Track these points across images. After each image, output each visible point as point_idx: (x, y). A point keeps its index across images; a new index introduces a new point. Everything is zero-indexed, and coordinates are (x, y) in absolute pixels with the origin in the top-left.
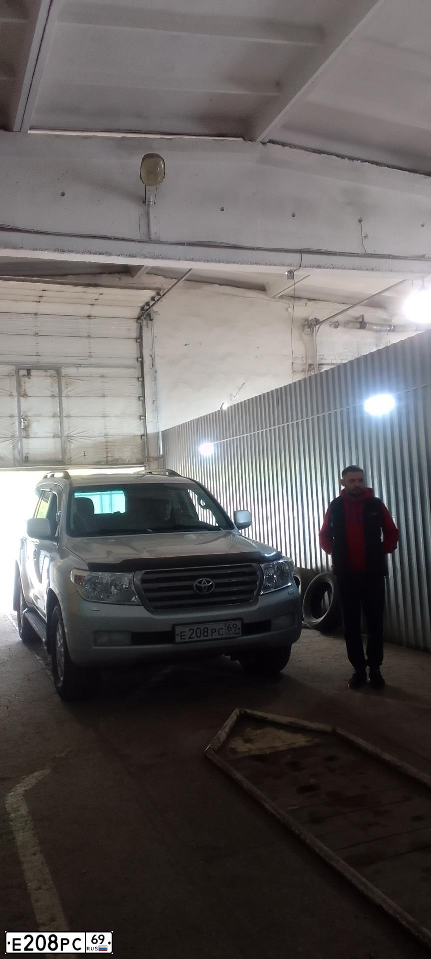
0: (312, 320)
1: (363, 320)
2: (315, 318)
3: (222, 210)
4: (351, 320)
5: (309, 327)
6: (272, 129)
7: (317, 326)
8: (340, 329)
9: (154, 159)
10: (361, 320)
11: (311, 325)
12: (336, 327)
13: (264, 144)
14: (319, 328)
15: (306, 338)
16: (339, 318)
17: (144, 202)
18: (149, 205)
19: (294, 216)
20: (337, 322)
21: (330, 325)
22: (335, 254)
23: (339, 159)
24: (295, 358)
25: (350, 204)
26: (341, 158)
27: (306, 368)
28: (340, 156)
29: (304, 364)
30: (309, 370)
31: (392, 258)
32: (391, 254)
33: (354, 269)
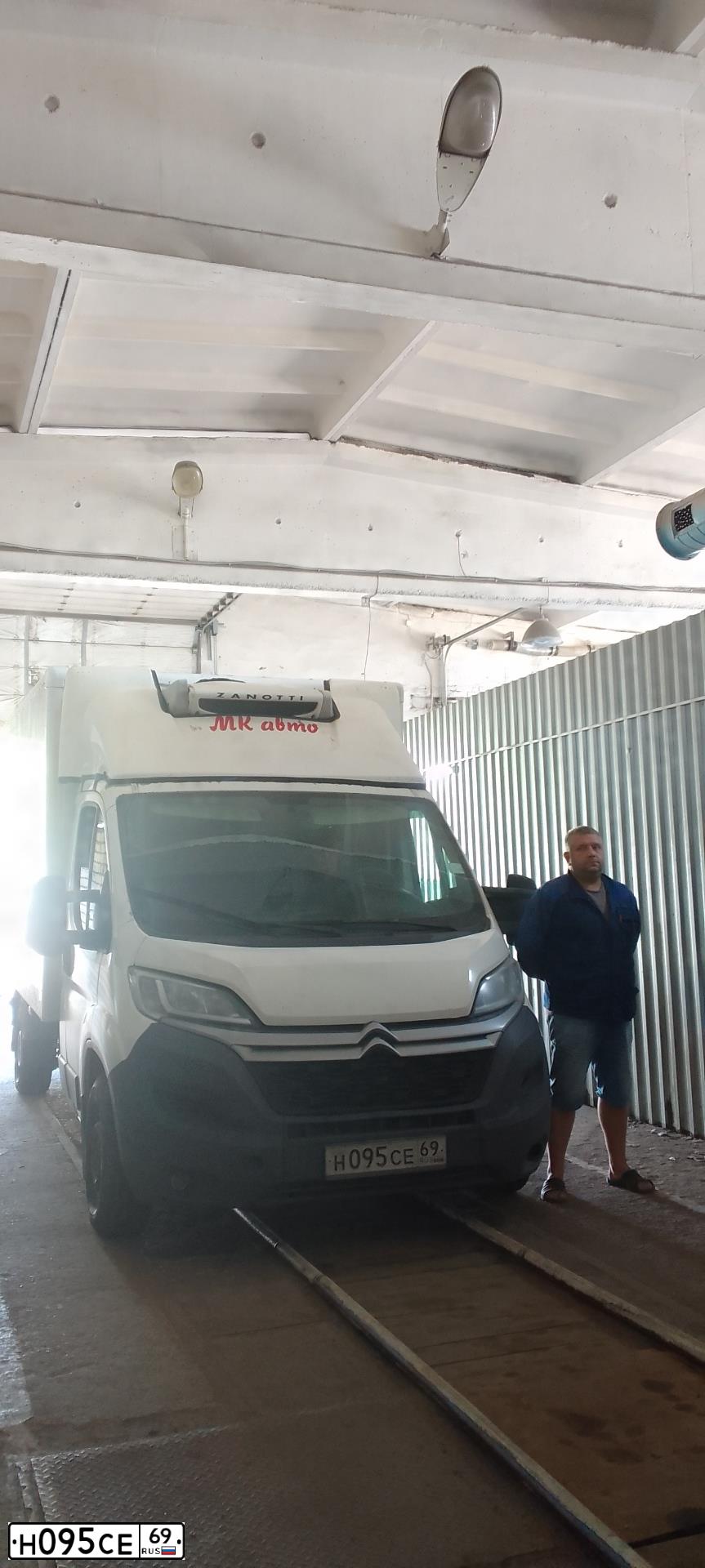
0: (439, 638)
1: (512, 639)
2: (445, 636)
3: (279, 522)
4: (497, 637)
5: (435, 648)
6: (345, 424)
7: (446, 647)
8: (480, 650)
9: (188, 469)
10: (509, 639)
11: (437, 644)
12: (475, 647)
13: (332, 442)
14: (449, 648)
15: (432, 663)
16: (479, 636)
17: (179, 514)
18: (185, 518)
20: (476, 641)
21: (466, 645)
22: (422, 577)
23: (430, 460)
24: (415, 689)
25: (444, 514)
26: (433, 459)
27: (431, 702)
28: (431, 456)
29: (427, 698)
30: (435, 705)
31: (498, 582)
32: (497, 577)
33: (447, 596)
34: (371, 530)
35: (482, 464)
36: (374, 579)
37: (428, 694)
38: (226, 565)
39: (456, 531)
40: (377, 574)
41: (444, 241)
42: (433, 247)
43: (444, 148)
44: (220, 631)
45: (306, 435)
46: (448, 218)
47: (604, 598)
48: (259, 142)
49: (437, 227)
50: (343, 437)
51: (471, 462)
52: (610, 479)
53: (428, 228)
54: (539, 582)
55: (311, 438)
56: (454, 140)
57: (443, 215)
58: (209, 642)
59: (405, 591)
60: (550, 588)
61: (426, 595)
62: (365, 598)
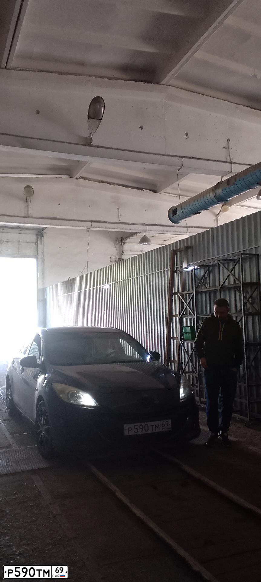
2: (122, 237)
3: (59, 204)
5: (118, 241)
6: (81, 173)
7: (122, 241)
9: (29, 188)
13: (77, 179)
15: (117, 247)
17: (26, 202)
18: (28, 203)
22: (106, 222)
23: (109, 185)
24: (112, 255)
25: (114, 202)
26: (110, 184)
27: (117, 260)
28: (110, 183)
29: (116, 258)
30: (118, 261)
31: (131, 224)
32: (131, 223)
33: (114, 229)
34: (90, 207)
35: (127, 186)
36: (91, 223)
37: (116, 257)
38: (42, 218)
39: (117, 208)
40: (91, 221)
41: (91, 141)
42: (88, 143)
43: (89, 117)
44: (45, 235)
45: (69, 176)
46: (92, 135)
48: (38, 112)
49: (89, 137)
50: (81, 177)
51: (123, 185)
52: (168, 191)
53: (87, 136)
54: (144, 224)
55: (70, 177)
56: (92, 115)
58: (41, 239)
59: (100, 227)
60: (148, 226)
61: (107, 228)
62: (88, 229)
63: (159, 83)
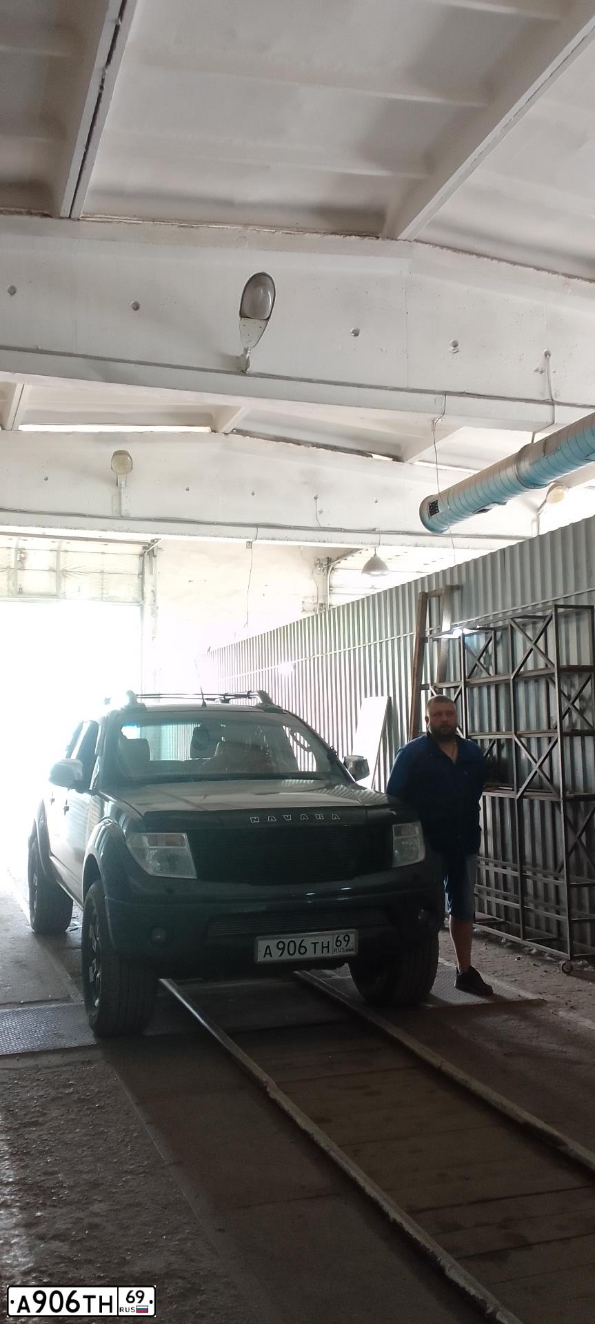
0: (325, 560)
2: (328, 558)
3: (188, 490)
5: (320, 567)
6: (237, 420)
7: (328, 566)
9: (122, 456)
11: (322, 564)
13: (226, 434)
14: (331, 566)
15: (319, 578)
17: (117, 485)
18: (121, 488)
19: (253, 494)
22: (289, 528)
23: (296, 446)
24: (306, 595)
25: (306, 483)
26: (299, 444)
27: (318, 607)
29: (314, 604)
31: (344, 532)
32: (344, 528)
33: (307, 541)
35: (334, 448)
36: (255, 529)
37: (316, 601)
38: (149, 520)
39: (314, 496)
40: (257, 526)
41: (247, 364)
42: (240, 367)
43: (242, 315)
45: (209, 428)
46: (249, 351)
47: (419, 543)
48: (136, 307)
49: (243, 355)
50: (234, 429)
51: (326, 447)
52: (425, 458)
53: (239, 355)
54: (373, 531)
55: (212, 431)
56: (247, 311)
57: (246, 350)
58: (151, 561)
59: (277, 537)
60: (381, 535)
61: (292, 540)
62: (249, 542)
63: (392, 237)
